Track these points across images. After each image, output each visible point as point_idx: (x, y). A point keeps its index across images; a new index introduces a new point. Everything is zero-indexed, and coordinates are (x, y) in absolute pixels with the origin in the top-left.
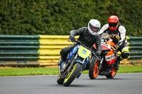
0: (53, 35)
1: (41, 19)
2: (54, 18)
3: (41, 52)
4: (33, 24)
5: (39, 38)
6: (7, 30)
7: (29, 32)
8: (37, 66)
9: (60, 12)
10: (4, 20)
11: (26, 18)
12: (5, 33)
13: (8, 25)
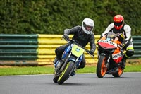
0: (52, 34)
1: (40, 18)
2: (53, 17)
3: (39, 51)
4: (31, 23)
5: (38, 37)
6: (6, 29)
7: (28, 31)
8: (36, 65)
9: (59, 11)
10: (3, 19)
11: (24, 17)
12: (4, 32)
13: (7, 24)
